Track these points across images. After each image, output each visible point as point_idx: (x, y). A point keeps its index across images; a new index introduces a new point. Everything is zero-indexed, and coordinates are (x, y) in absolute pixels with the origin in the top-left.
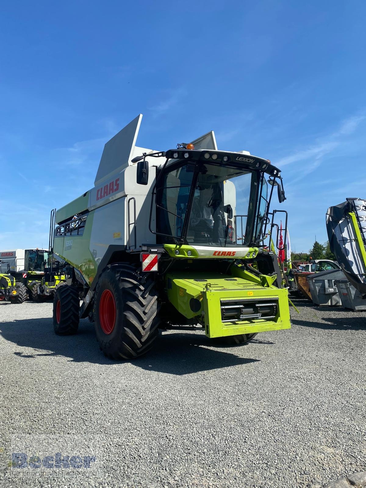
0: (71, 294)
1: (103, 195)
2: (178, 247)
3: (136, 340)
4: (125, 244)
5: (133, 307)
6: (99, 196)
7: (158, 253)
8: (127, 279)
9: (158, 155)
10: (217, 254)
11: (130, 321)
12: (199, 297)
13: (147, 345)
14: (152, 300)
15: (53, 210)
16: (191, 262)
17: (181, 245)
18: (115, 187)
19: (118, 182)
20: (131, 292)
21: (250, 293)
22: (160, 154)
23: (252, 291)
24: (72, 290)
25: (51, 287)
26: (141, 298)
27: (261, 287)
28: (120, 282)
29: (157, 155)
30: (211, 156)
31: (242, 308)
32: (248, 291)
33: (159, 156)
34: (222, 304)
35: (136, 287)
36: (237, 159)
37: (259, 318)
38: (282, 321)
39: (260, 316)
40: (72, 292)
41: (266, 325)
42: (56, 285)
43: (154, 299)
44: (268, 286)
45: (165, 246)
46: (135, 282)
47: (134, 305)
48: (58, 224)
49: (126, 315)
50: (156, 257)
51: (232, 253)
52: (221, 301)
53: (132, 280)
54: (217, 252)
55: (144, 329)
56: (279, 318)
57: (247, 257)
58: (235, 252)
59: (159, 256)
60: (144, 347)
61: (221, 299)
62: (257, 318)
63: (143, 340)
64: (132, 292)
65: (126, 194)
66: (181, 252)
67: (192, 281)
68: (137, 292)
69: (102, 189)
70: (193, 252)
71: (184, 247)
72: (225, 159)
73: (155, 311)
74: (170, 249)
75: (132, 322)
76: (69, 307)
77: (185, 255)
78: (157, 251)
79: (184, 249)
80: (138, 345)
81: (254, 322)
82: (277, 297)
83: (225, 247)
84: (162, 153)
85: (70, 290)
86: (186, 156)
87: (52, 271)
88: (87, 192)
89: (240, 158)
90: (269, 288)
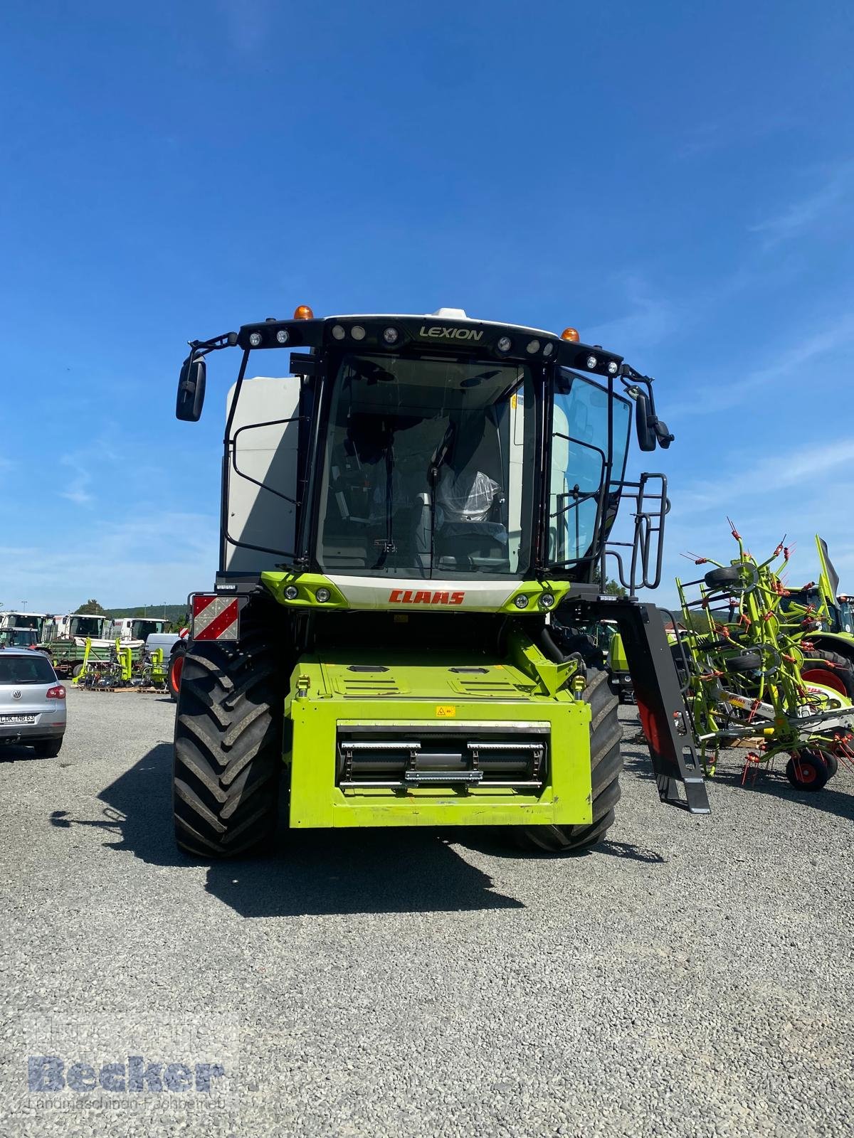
2: (291, 577)
3: (206, 813)
5: (192, 729)
7: (239, 594)
9: (222, 342)
10: (400, 597)
11: (185, 763)
13: (237, 830)
14: (250, 711)
16: (405, 619)
17: (298, 575)
21: (445, 709)
22: (225, 341)
23: (453, 705)
26: (217, 709)
29: (218, 344)
30: (348, 333)
31: (414, 750)
32: (438, 705)
33: (223, 346)
35: (212, 680)
36: (422, 334)
37: (480, 783)
38: (556, 799)
39: (481, 778)
41: (494, 807)
43: (254, 712)
44: (545, 693)
45: (263, 577)
46: (214, 668)
50: (235, 604)
51: (450, 596)
52: (337, 727)
53: (209, 662)
54: (401, 592)
55: (222, 786)
56: (550, 787)
57: (514, 608)
58: (463, 594)
59: (244, 602)
61: (341, 723)
62: (474, 784)
64: (199, 693)
66: (299, 591)
68: (213, 693)
71: (307, 578)
72: (391, 334)
73: (257, 743)
74: (271, 583)
75: (188, 766)
77: (308, 598)
78: (235, 590)
79: (308, 585)
80: (215, 827)
82: (547, 724)
83: (430, 579)
86: (282, 336)
89: (431, 331)
90: (551, 699)
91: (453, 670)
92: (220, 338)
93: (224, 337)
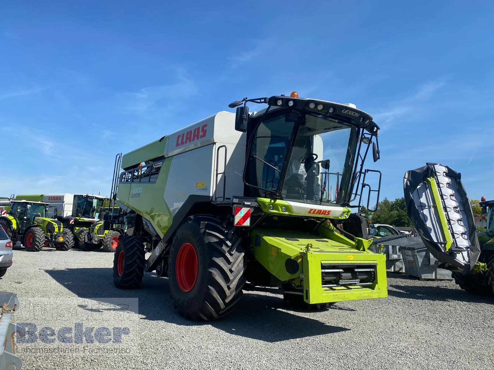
0: (137, 245)
1: (184, 141)
2: (273, 201)
3: (220, 301)
4: (211, 195)
5: (219, 264)
6: (180, 142)
7: (252, 207)
8: (213, 233)
9: (260, 101)
10: (312, 212)
11: (216, 279)
12: (298, 257)
13: (229, 307)
14: (238, 257)
15: (119, 154)
16: (276, 218)
17: (275, 199)
18: (201, 134)
19: (205, 128)
20: (217, 247)
22: (263, 100)
23: (352, 255)
24: (137, 240)
25: (100, 236)
26: (227, 255)
27: (357, 251)
28: (205, 235)
29: (259, 101)
30: (316, 107)
31: (341, 272)
32: (348, 255)
33: (261, 102)
34: (323, 267)
35: (222, 242)
36: (343, 112)
37: (357, 284)
38: (379, 288)
39: (359, 282)
40: (137, 242)
41: (364, 293)
42: (106, 234)
43: (241, 256)
44: (364, 250)
45: (258, 200)
46: (222, 237)
47: (220, 261)
48: (124, 169)
49: (211, 273)
50: (249, 211)
51: (327, 212)
52: (321, 264)
53: (219, 235)
54: (313, 210)
55: (229, 288)
56: (377, 285)
57: (340, 218)
58: (330, 211)
59: (252, 210)
60: (227, 309)
61: (322, 262)
62: (355, 284)
63: (227, 301)
64: (219, 247)
65: (215, 142)
66: (275, 207)
67: (283, 239)
68: (224, 247)
69: (183, 135)
70: (287, 208)
71: (278, 201)
72: (331, 110)
73: (242, 270)
74: (264, 203)
75: (217, 280)
76: (134, 259)
77: (279, 210)
78: (250, 205)
79: (279, 205)
80: (221, 306)
81: (351, 289)
82: (375, 262)
83: (320, 205)
84: (265, 99)
85: (135, 240)
86: (291, 104)
87: (113, 219)
88: (164, 137)
89: (346, 111)
90: (365, 252)
91: (318, 241)
92: (260, 99)
93: (263, 99)
